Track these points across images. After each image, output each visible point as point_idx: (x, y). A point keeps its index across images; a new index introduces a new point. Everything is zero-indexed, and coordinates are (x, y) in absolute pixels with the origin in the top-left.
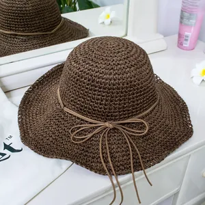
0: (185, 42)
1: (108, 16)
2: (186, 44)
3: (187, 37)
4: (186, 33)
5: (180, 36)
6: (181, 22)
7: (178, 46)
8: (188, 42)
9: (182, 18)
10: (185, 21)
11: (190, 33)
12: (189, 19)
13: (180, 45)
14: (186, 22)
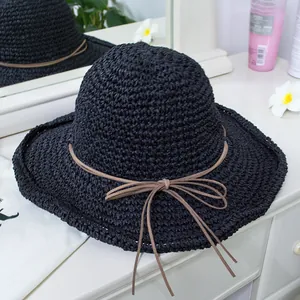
0: (258, 59)
1: (148, 32)
2: (261, 63)
3: (261, 51)
4: (260, 46)
5: (251, 51)
6: (251, 30)
7: (250, 67)
8: (263, 60)
9: (252, 24)
10: (257, 28)
11: (265, 47)
12: (263, 24)
13: (252, 64)
14: (258, 30)
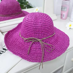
0: (63, 17)
1: (37, 10)
2: (64, 18)
3: (64, 15)
4: (64, 14)
5: (61, 15)
6: (62, 10)
7: (61, 18)
9: (62, 9)
12: (64, 9)
14: (63, 10)
